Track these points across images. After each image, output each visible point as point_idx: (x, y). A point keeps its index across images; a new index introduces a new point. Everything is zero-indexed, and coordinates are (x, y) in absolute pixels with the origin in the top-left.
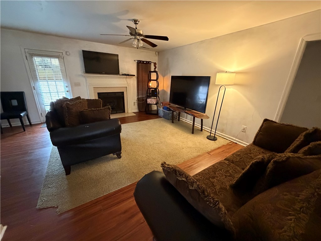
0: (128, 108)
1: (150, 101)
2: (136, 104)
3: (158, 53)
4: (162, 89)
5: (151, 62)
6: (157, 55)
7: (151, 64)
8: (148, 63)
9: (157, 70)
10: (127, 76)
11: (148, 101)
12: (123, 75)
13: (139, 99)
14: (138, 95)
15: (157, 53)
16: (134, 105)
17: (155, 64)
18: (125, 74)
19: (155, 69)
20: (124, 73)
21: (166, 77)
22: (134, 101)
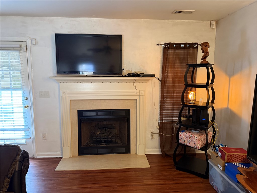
0: (138, 143)
1: (185, 139)
2: (157, 137)
3: (218, 22)
4: (226, 106)
5: (197, 44)
6: (214, 27)
7: (197, 47)
8: (192, 46)
9: (209, 60)
10: (137, 78)
11: (180, 137)
12: (129, 75)
13: (162, 127)
14: (162, 116)
15: (214, 23)
16: (152, 138)
17: (205, 46)
18: (133, 74)
19: (204, 58)
20: (133, 71)
21: (236, 77)
22: (151, 130)
